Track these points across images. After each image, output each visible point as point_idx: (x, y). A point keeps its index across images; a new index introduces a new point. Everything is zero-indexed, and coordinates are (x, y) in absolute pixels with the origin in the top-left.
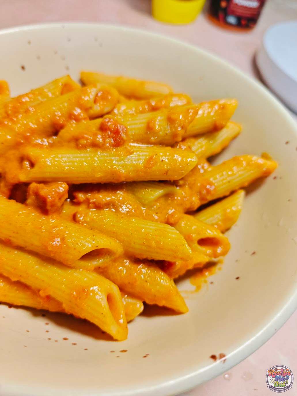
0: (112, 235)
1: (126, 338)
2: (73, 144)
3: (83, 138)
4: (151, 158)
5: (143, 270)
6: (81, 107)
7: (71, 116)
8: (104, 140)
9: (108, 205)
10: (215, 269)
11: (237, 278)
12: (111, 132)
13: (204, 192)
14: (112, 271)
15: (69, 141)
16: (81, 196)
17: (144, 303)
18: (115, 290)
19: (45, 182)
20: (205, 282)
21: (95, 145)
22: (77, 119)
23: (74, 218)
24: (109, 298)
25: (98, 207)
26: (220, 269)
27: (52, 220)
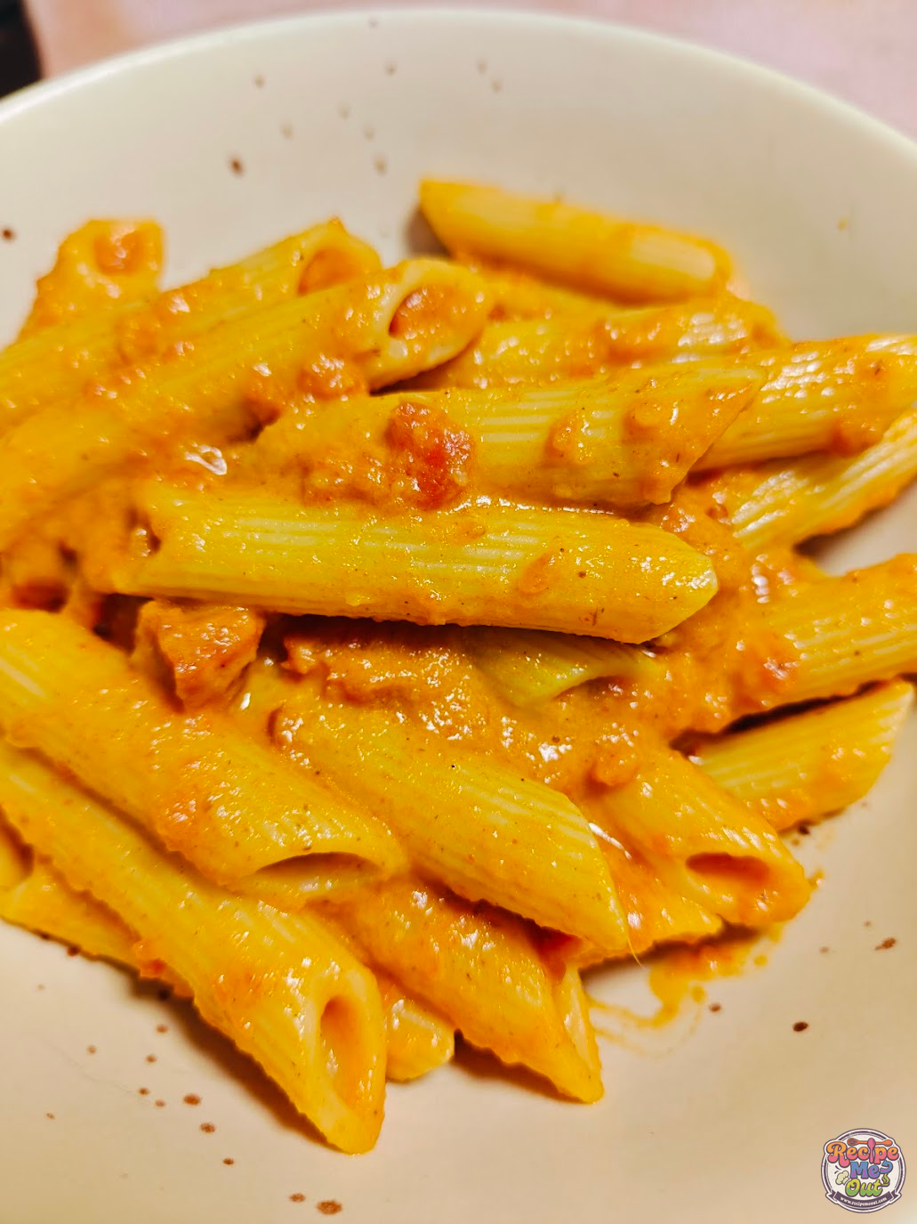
0: (376, 806)
1: (368, 1142)
2: (292, 483)
3: (322, 465)
4: (543, 561)
5: (472, 937)
6: (340, 349)
7: (309, 384)
8: (390, 481)
9: (391, 697)
10: (746, 956)
11: (800, 1027)
12: (417, 454)
14: (366, 917)
15: (284, 472)
16: (305, 654)
17: (458, 1037)
18: (360, 986)
19: (185, 601)
20: (698, 994)
21: (357, 494)
22: (324, 395)
23: (271, 725)
24: (335, 1012)
25: (353, 697)
26: (760, 961)
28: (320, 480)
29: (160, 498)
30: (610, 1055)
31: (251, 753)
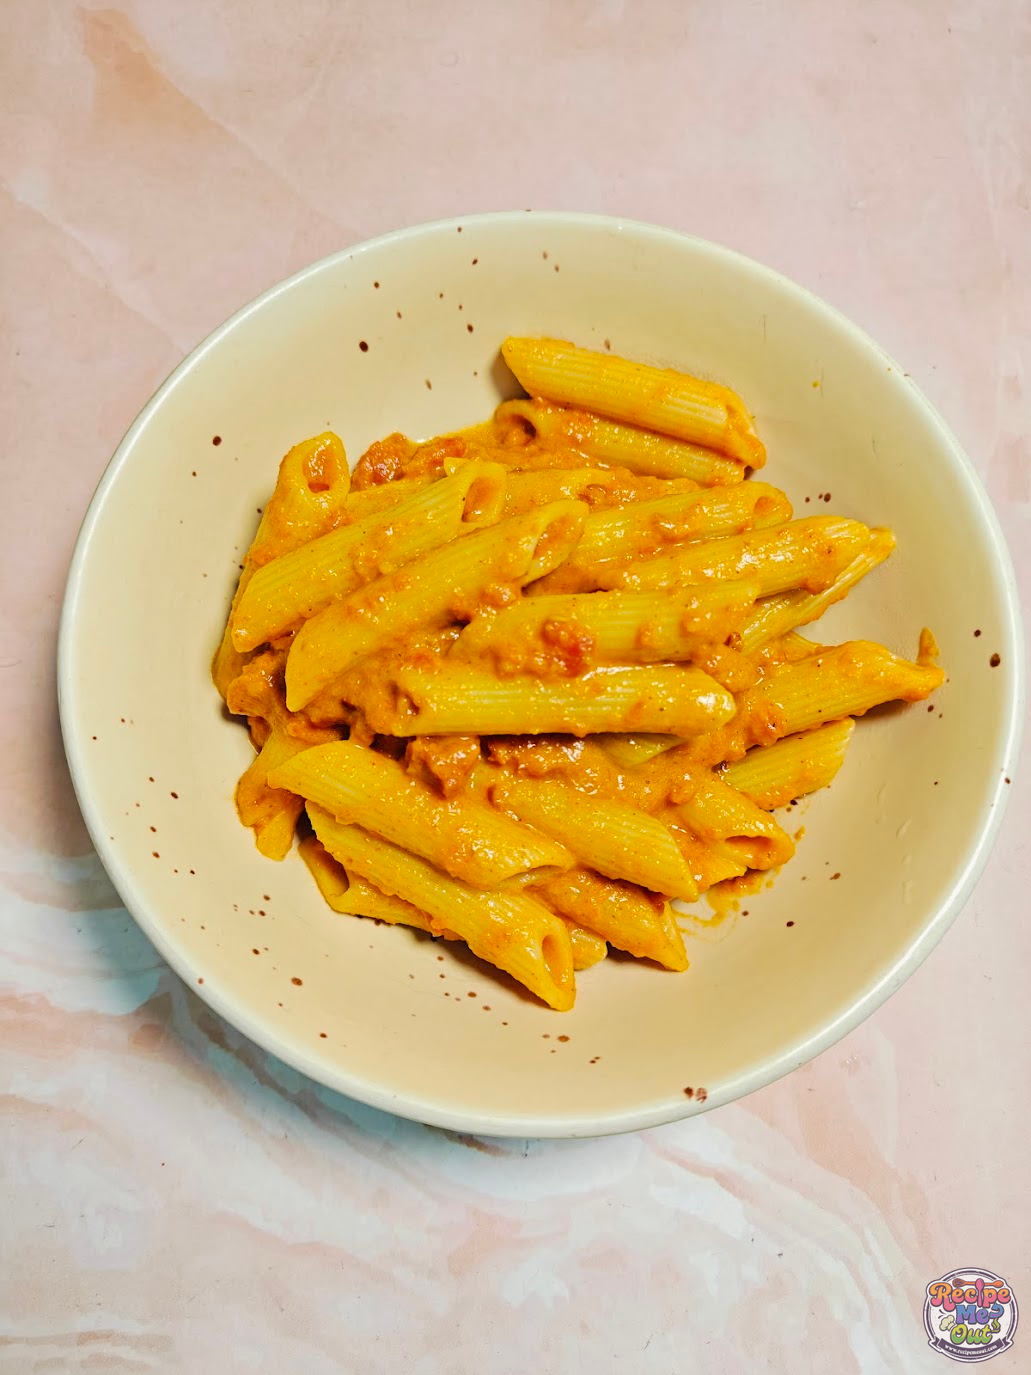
1: (571, 1006)
2: (489, 665)
3: (508, 659)
4: (639, 705)
5: (615, 897)
6: (505, 579)
7: (488, 599)
8: (549, 662)
9: (556, 773)
10: (760, 881)
11: (790, 924)
12: (564, 649)
13: (757, 731)
14: (555, 890)
15: (482, 656)
16: (502, 753)
17: (608, 944)
18: (557, 926)
19: (435, 738)
20: (735, 905)
21: (530, 672)
22: (496, 603)
23: (490, 794)
24: (547, 943)
25: (533, 775)
26: (769, 884)
27: (453, 809)
28: (508, 667)
29: (414, 680)
30: (689, 943)
31: (483, 815)
